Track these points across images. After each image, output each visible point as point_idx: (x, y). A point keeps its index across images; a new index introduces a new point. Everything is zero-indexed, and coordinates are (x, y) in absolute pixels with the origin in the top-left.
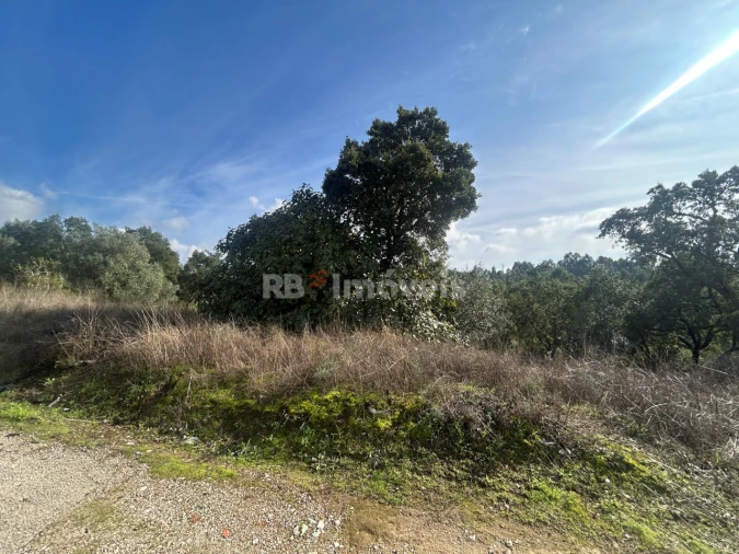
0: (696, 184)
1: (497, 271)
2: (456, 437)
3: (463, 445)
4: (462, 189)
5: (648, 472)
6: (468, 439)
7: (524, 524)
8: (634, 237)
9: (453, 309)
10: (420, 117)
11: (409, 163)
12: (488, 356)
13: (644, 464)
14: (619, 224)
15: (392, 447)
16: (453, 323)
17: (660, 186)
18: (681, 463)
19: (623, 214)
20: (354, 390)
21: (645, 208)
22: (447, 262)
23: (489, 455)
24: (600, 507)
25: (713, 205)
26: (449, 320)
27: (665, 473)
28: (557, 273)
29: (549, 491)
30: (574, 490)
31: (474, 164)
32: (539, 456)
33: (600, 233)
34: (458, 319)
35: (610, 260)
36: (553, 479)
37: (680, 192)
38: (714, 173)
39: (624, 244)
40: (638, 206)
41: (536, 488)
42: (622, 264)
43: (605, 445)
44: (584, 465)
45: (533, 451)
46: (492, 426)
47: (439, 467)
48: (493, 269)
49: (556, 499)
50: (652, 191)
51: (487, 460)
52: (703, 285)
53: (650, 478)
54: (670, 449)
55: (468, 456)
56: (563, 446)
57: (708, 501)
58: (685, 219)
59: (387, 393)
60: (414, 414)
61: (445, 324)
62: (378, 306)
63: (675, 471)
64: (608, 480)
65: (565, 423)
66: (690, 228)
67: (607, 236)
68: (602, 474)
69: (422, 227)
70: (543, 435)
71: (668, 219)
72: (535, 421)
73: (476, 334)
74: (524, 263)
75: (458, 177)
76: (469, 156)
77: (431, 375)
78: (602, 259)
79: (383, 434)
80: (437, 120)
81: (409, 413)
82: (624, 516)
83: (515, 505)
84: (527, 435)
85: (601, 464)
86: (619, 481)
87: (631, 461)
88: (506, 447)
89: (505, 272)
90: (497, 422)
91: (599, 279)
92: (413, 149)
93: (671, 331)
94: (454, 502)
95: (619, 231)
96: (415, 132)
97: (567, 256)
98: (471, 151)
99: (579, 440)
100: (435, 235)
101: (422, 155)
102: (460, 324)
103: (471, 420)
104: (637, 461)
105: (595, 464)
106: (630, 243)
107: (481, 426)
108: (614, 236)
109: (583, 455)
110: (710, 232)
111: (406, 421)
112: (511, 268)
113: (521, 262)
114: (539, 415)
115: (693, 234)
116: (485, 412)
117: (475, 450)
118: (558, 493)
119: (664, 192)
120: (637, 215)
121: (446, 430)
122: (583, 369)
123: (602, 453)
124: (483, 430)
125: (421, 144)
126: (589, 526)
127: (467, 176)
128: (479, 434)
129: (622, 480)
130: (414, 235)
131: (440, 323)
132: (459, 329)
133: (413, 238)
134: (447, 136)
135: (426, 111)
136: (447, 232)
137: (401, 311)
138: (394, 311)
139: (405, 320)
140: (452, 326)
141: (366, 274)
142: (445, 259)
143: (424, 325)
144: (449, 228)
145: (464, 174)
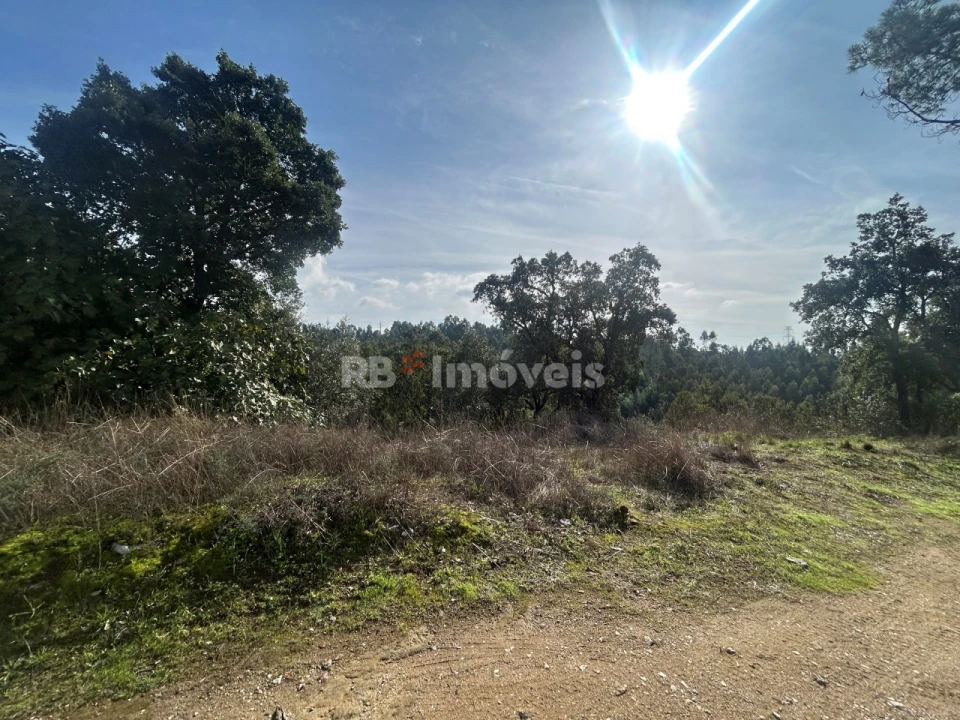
0: (544, 261)
1: (373, 330)
2: (274, 551)
3: (282, 559)
4: (321, 213)
5: (478, 529)
6: (291, 549)
7: (350, 631)
8: (500, 305)
9: (304, 378)
10: (259, 84)
11: (236, 151)
12: (339, 437)
13: (475, 524)
14: (489, 290)
15: (158, 599)
16: (303, 398)
17: (520, 258)
18: (504, 514)
19: (493, 280)
20: (79, 523)
21: (509, 277)
22: (299, 312)
23: (319, 563)
24: (433, 580)
25: (552, 283)
26: (298, 394)
27: (491, 527)
28: (434, 336)
29: (385, 582)
30: (411, 571)
31: (339, 184)
32: (380, 545)
33: (474, 296)
34: (311, 391)
35: (484, 326)
36: (392, 567)
37: (533, 267)
38: (555, 254)
39: (492, 310)
40: (504, 275)
41: (372, 584)
42: (493, 330)
43: (446, 514)
44: (424, 542)
45: (373, 542)
46: (329, 525)
47: (242, 603)
48: (369, 328)
49: (391, 588)
50: (514, 261)
51: (315, 570)
52: (543, 354)
53: (479, 535)
54: (498, 503)
55: (289, 572)
56: (406, 527)
57: (517, 542)
58: (536, 292)
59: (157, 513)
60: (207, 536)
61: (289, 400)
62: (165, 374)
63: (498, 523)
64: (444, 550)
65: (413, 500)
66: (538, 301)
67: (480, 301)
68: (439, 545)
69: (261, 256)
70: (387, 520)
71: (525, 291)
72: (379, 505)
73: (334, 409)
74: (405, 323)
75: (316, 194)
76: (335, 171)
77: (244, 473)
78: (477, 325)
79: (139, 582)
80: (287, 101)
81: (199, 535)
82: (453, 581)
83: (344, 613)
84: (370, 524)
85: (441, 535)
86: (453, 548)
87: (466, 524)
88: (343, 545)
89: (383, 333)
90: (334, 519)
91: (471, 344)
92: (244, 130)
93: (520, 395)
94: (255, 643)
95: (489, 296)
96: (250, 107)
97: (447, 319)
98: (337, 164)
99: (423, 515)
100: (281, 271)
101: (258, 145)
102: (314, 398)
103: (299, 523)
104: (471, 522)
105: (434, 536)
106: (496, 311)
107: (313, 528)
108: (484, 303)
109: (425, 532)
110: (550, 306)
111: (191, 549)
112: (390, 329)
113: (401, 321)
114: (385, 497)
115: (540, 307)
116: (320, 508)
117: (300, 562)
118: (393, 581)
119: (523, 265)
120: (504, 283)
121: (259, 547)
122: (439, 439)
123: (442, 523)
124: (314, 532)
125: (260, 131)
126: (419, 604)
127: (329, 196)
128: (308, 538)
129: (457, 544)
130: (248, 267)
131: (282, 398)
132: (312, 404)
133: (246, 272)
134: (304, 132)
135: (271, 80)
136: (299, 269)
137: (213, 381)
138: (199, 381)
139: (219, 396)
140: (301, 400)
141: (142, 318)
142: (298, 309)
143: (253, 401)
144: (302, 265)
145: (326, 193)
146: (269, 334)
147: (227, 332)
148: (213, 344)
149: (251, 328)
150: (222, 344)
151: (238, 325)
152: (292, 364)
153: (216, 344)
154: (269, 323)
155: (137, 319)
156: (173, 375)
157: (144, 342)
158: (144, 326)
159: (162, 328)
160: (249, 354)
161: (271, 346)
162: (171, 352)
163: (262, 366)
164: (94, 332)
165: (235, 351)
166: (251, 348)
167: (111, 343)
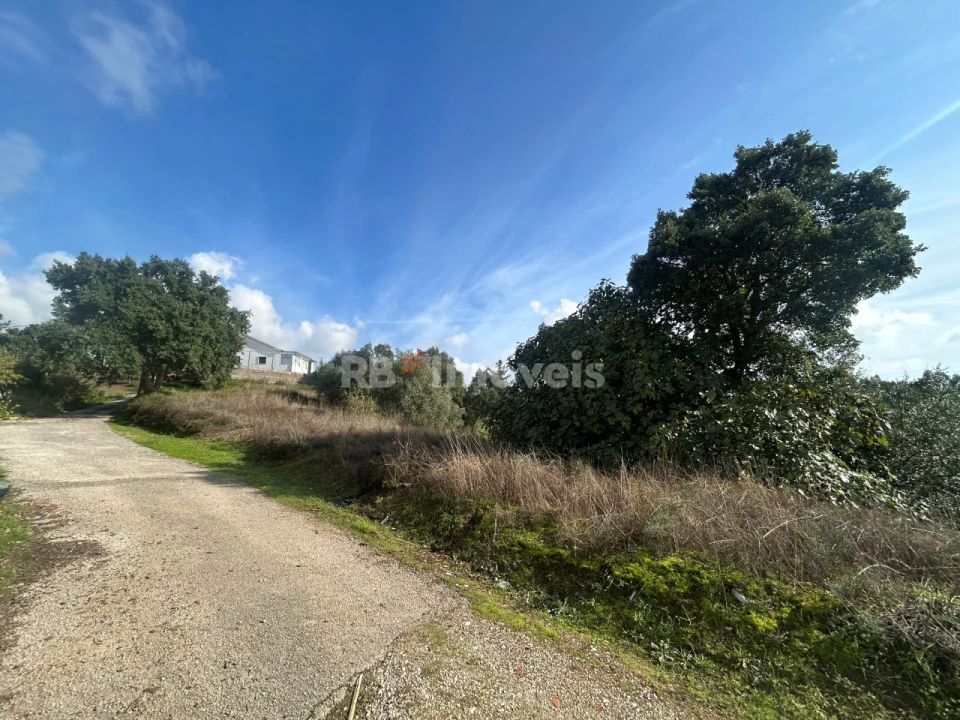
4: (877, 245)
9: (881, 451)
10: (777, 151)
11: (764, 223)
15: (783, 662)
16: (885, 476)
20: (704, 561)
22: (856, 366)
31: (900, 198)
34: (895, 469)
59: (764, 575)
60: (819, 617)
61: (868, 478)
62: (727, 440)
69: (798, 314)
73: (945, 500)
75: (867, 226)
76: (888, 187)
77: (848, 559)
79: (763, 636)
80: (811, 148)
81: (810, 614)
96: (771, 177)
98: (889, 178)
100: (829, 325)
101: (787, 208)
102: (903, 478)
111: (805, 625)
121: (893, 660)
125: (784, 193)
130: (781, 328)
131: (855, 474)
132: (900, 487)
133: (780, 333)
134: (835, 167)
135: (789, 141)
136: (852, 318)
137: (769, 449)
138: (757, 448)
139: (780, 464)
140: (883, 480)
141: (704, 392)
142: (853, 363)
143: (818, 474)
144: (855, 311)
145: (881, 220)
146: (827, 398)
147: (777, 399)
148: (766, 412)
149: (803, 393)
150: (775, 411)
151: (788, 391)
152: (864, 433)
153: (770, 412)
154: (825, 385)
155: (701, 393)
156: (734, 441)
157: (708, 412)
158: (706, 398)
159: (719, 399)
160: (806, 422)
161: (831, 411)
162: (730, 421)
163: (824, 435)
164: (674, 405)
165: (790, 418)
166: (807, 415)
167: (685, 414)
